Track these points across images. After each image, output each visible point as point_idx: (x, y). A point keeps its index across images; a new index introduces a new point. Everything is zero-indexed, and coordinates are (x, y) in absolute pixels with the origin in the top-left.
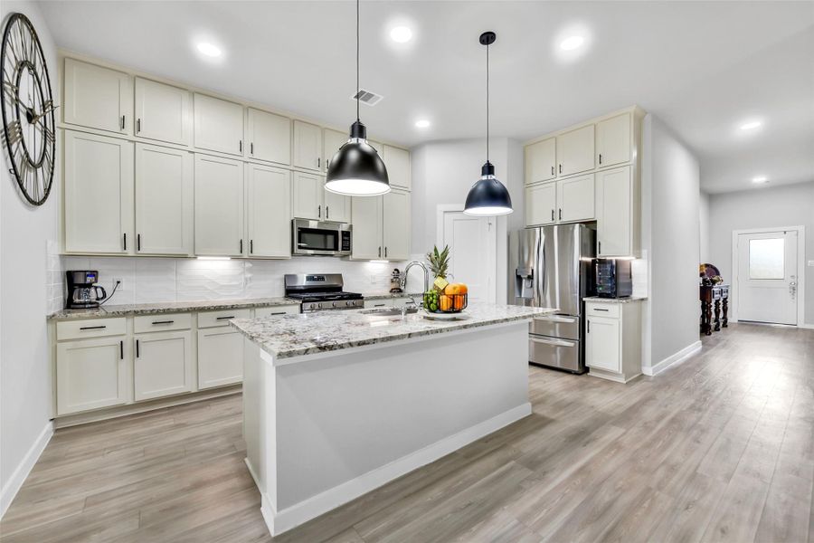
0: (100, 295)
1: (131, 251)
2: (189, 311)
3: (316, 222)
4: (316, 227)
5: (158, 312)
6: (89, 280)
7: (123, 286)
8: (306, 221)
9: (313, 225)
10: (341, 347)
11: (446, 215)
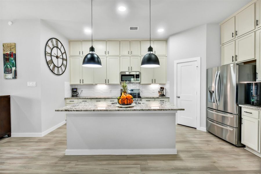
0: (78, 94)
1: (82, 83)
2: (90, 99)
3: (128, 72)
4: (128, 74)
5: (83, 99)
6: (75, 90)
7: (83, 91)
8: (125, 72)
9: (127, 73)
10: (71, 111)
11: (178, 65)
